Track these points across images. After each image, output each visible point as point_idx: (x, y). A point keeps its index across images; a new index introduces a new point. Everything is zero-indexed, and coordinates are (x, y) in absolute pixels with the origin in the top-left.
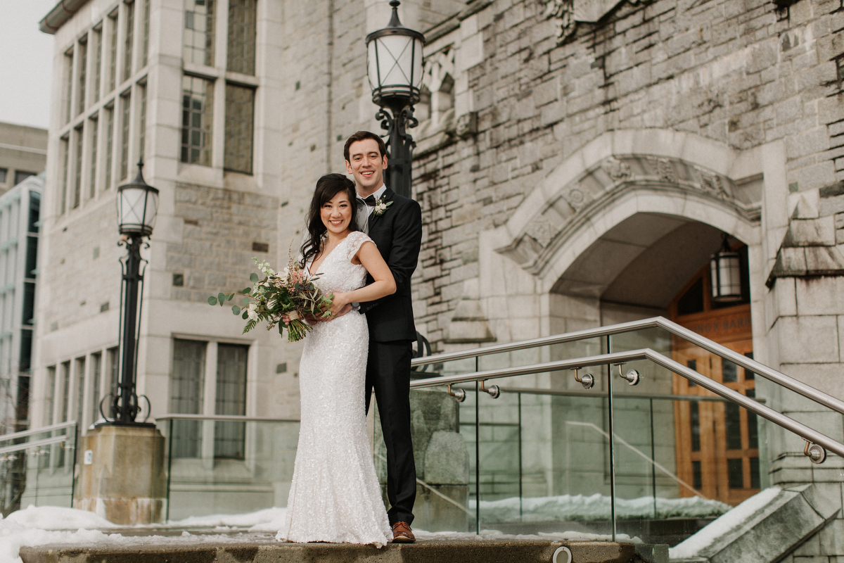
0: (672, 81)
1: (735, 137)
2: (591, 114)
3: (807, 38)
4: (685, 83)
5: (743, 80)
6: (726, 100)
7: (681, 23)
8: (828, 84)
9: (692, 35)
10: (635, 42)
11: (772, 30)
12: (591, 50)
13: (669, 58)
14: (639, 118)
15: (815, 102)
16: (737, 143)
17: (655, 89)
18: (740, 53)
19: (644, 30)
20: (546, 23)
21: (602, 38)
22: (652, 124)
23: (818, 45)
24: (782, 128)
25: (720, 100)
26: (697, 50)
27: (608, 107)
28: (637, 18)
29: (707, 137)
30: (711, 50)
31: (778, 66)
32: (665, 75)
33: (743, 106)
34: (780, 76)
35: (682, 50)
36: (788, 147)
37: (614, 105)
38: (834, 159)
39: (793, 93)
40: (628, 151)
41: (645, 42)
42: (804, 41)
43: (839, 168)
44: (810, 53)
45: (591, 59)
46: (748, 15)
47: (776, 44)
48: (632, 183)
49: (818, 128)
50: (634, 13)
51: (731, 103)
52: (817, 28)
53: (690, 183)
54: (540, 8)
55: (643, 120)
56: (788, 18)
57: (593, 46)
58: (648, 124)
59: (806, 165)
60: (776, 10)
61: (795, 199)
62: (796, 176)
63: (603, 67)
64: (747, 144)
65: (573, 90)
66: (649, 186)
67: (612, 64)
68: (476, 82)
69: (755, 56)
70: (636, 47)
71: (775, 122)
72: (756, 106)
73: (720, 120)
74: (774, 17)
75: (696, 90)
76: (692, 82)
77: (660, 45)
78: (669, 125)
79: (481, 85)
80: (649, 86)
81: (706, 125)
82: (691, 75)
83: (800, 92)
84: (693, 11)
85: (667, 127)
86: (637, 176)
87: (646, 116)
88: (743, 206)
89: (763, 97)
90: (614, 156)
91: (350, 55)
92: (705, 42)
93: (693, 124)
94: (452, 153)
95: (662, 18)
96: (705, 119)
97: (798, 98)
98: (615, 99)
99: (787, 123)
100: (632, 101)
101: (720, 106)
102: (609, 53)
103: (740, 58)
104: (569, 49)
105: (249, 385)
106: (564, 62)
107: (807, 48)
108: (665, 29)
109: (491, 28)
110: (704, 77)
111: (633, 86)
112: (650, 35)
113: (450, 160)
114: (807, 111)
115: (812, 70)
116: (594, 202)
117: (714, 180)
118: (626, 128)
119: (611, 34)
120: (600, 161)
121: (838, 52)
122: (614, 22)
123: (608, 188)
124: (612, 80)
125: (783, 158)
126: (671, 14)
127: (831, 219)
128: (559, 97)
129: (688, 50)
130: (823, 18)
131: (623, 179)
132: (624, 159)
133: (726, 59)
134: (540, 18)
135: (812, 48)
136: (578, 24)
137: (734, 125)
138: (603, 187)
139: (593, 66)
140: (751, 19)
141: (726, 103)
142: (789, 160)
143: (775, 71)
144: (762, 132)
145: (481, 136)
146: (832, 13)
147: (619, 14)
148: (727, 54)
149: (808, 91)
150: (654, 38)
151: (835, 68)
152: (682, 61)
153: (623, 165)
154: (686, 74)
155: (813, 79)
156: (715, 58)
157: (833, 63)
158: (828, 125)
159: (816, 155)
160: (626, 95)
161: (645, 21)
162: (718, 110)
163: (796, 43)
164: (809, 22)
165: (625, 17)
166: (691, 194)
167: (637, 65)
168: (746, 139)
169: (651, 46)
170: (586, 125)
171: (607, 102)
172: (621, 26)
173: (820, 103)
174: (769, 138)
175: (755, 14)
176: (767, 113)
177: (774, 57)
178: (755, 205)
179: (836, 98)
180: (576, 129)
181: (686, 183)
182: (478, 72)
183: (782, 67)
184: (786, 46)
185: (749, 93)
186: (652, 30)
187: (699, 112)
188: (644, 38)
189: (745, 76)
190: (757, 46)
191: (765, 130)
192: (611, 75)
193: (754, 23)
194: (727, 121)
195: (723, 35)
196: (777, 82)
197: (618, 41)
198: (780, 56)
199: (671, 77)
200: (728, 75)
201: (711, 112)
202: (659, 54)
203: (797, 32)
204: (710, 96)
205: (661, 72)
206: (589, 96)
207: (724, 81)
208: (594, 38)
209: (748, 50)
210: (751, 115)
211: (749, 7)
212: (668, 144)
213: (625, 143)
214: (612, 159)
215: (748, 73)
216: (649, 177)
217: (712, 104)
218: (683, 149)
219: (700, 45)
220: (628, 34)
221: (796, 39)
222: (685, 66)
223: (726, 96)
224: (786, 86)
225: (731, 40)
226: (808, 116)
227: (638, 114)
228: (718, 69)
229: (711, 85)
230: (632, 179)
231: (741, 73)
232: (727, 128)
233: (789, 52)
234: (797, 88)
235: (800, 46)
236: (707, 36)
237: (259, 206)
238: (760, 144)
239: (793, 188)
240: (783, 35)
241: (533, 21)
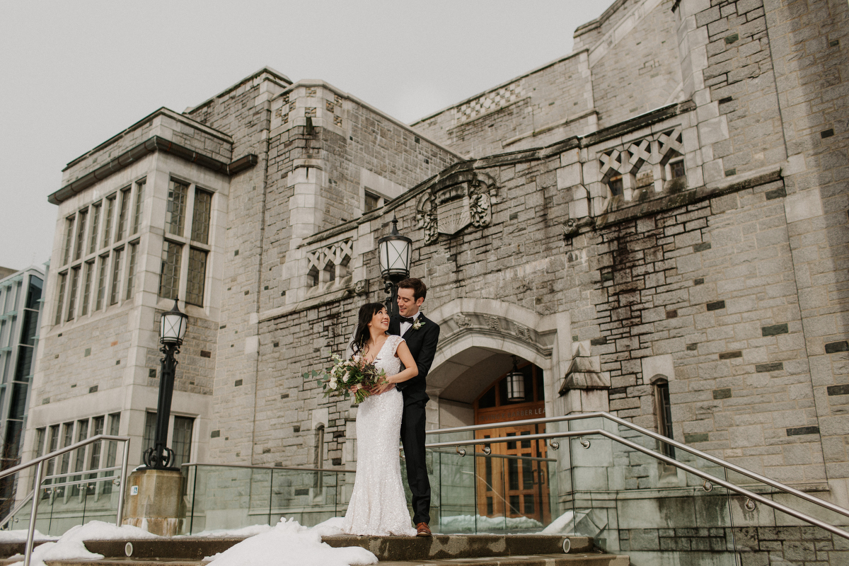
0: (500, 273)
1: (540, 307)
2: (447, 287)
3: (583, 257)
4: (509, 274)
5: (544, 276)
6: (534, 286)
7: (506, 240)
8: (596, 283)
9: (513, 247)
10: (476, 248)
11: (562, 250)
12: (448, 250)
13: (498, 259)
14: (479, 292)
15: (588, 292)
16: (541, 311)
17: (489, 276)
18: (542, 260)
19: (482, 242)
20: (417, 231)
21: (455, 244)
22: (487, 296)
23: (589, 261)
24: (568, 305)
25: (530, 285)
26: (516, 257)
27: (458, 284)
28: (478, 235)
29: (522, 306)
30: (525, 257)
31: (565, 270)
32: (495, 269)
33: (545, 291)
34: (567, 276)
35: (507, 255)
36: (572, 315)
37: (463, 283)
38: (599, 324)
39: (575, 286)
40: (471, 310)
41: (483, 249)
42: (581, 258)
43: (602, 329)
44: (585, 265)
45: (448, 255)
46: (547, 240)
47: (565, 258)
48: (471, 329)
49: (590, 306)
50: (476, 232)
51: (537, 288)
52: (589, 251)
53: (509, 332)
54: (414, 223)
55: (481, 293)
56: (572, 244)
57: (449, 248)
58: (485, 296)
59: (583, 326)
60: (564, 239)
61: (576, 345)
62: (577, 332)
63: (455, 260)
64: (547, 312)
65: (436, 272)
66: (481, 332)
67: (462, 259)
68: (369, 262)
69: (552, 263)
70: (476, 251)
71: (564, 301)
72: (552, 291)
73: (530, 297)
74: (563, 243)
75: (515, 278)
76: (512, 274)
77: (493, 251)
78: (497, 297)
79: (372, 264)
80: (485, 274)
81: (522, 299)
82: (512, 270)
83: (579, 285)
84: (513, 235)
85: (497, 299)
86: (475, 326)
87: (483, 291)
88: (542, 347)
89: (558, 286)
90: (462, 313)
91: (277, 237)
92: (521, 253)
93: (513, 298)
94: (351, 303)
95: (494, 236)
96: (521, 296)
97: (578, 289)
98: (463, 280)
99: (571, 302)
100: (474, 282)
101: (531, 289)
102: (460, 253)
103: (543, 264)
104: (433, 248)
105: (192, 444)
106: (430, 255)
107: (583, 262)
108: (496, 243)
109: (380, 231)
110: (520, 273)
111: (476, 273)
112: (486, 245)
113: (349, 307)
114: (583, 296)
115: (586, 274)
116: (446, 338)
117: (526, 331)
118: (470, 297)
119: (461, 242)
120: (453, 315)
121: (601, 266)
122: (463, 236)
123: (455, 331)
124: (461, 268)
125: (569, 322)
126: (500, 235)
127: (598, 357)
128: (426, 276)
129: (510, 256)
130: (592, 246)
131: (466, 327)
132: (468, 315)
133: (534, 263)
134: (413, 229)
135: (586, 262)
136: (440, 234)
137: (539, 301)
138: (452, 330)
139: (448, 260)
140: (549, 243)
141: (534, 288)
142: (573, 323)
143: (564, 273)
144: (556, 306)
145: (372, 294)
146: (598, 244)
147: (466, 231)
148: (534, 261)
149: (583, 285)
150: (489, 247)
151: (599, 274)
152: (507, 262)
153: (466, 318)
154: (509, 269)
155: (586, 279)
156: (527, 262)
157: (599, 272)
158: (596, 305)
159: (589, 322)
160: (470, 278)
161: (483, 237)
162: (529, 292)
163: (577, 259)
164: (584, 248)
165: (470, 233)
166: (508, 338)
167: (478, 262)
168: (547, 310)
169: (487, 251)
170: (444, 294)
171: (457, 281)
172: (467, 238)
173: (591, 293)
174: (560, 310)
175: (552, 240)
176: (559, 295)
177: (564, 265)
178: (549, 347)
179: (600, 291)
180: (437, 295)
181: (506, 331)
182: (370, 256)
183: (568, 271)
184: (570, 259)
185: (548, 283)
186: (487, 243)
187: (517, 292)
188: (482, 246)
189: (545, 274)
190: (553, 258)
191: (558, 305)
192: (461, 266)
193: (551, 245)
194: (534, 298)
195: (532, 250)
196: (565, 279)
197: (465, 247)
198: (567, 265)
199: (499, 270)
200: (535, 273)
201: (524, 292)
202: (492, 257)
203: (577, 252)
204: (524, 283)
205: (492, 266)
206: (446, 276)
207: (532, 276)
208: (450, 243)
209: (547, 260)
210: (549, 296)
211: (548, 236)
212: (497, 309)
213: (470, 306)
214: (460, 314)
215: (547, 273)
216: (482, 327)
217: (525, 288)
218: (507, 311)
219: (518, 254)
220: (472, 243)
221: (576, 256)
222: (509, 265)
223: (534, 284)
224: (570, 281)
225: (537, 253)
226: (584, 299)
227: (478, 290)
228: (529, 268)
229: (524, 277)
230: (471, 327)
231: (543, 272)
232: (534, 302)
233: (572, 263)
234: (577, 283)
235: (579, 260)
236: (522, 249)
237: (206, 328)
238: (555, 313)
239: (575, 339)
240: (569, 253)
241: (409, 230)
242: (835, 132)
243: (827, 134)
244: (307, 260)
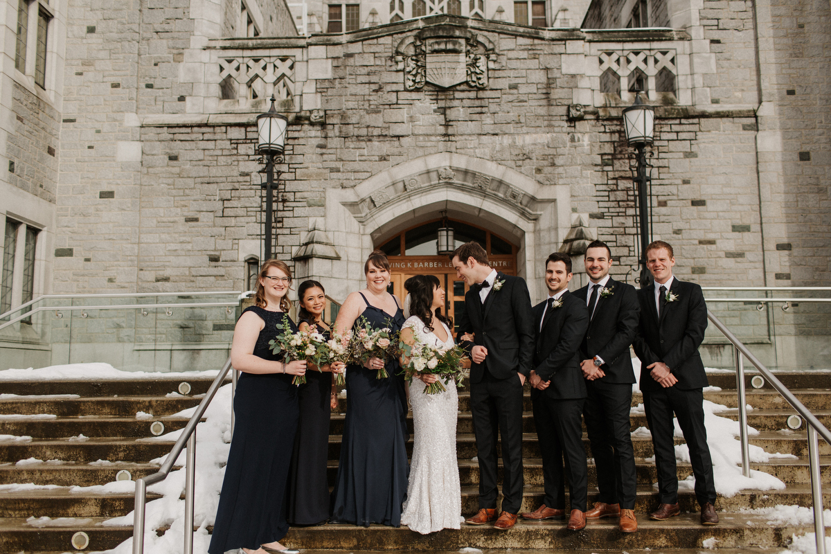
0: (497, 137)
1: (540, 177)
2: (433, 138)
3: (586, 140)
4: (507, 140)
5: (545, 149)
6: (534, 156)
7: (505, 107)
8: (596, 165)
9: (512, 116)
10: (469, 107)
11: (564, 130)
12: (435, 101)
13: (495, 124)
14: (472, 150)
15: (589, 172)
16: (541, 180)
17: (483, 137)
18: (544, 135)
19: (477, 103)
20: (395, 73)
21: (443, 97)
22: (482, 156)
23: (591, 145)
24: (569, 180)
25: (531, 156)
26: (515, 125)
27: (447, 138)
28: (473, 95)
29: (521, 172)
30: (525, 128)
31: (567, 148)
32: (492, 132)
33: (545, 163)
34: (569, 154)
35: (505, 122)
36: (571, 190)
37: (452, 138)
38: (598, 202)
39: (576, 164)
40: (463, 166)
41: (479, 110)
42: (583, 141)
43: (601, 206)
44: (587, 148)
45: (435, 107)
46: (550, 117)
47: (567, 138)
48: (451, 184)
49: (590, 184)
50: (470, 91)
51: (537, 159)
52: (591, 137)
53: (496, 193)
54: (389, 63)
55: (475, 152)
56: (574, 126)
57: (437, 100)
58: (479, 156)
59: (582, 201)
60: (567, 121)
61: (575, 216)
62: (576, 205)
63: (444, 114)
64: (548, 183)
65: (419, 121)
66: (462, 188)
67: (451, 114)
68: (325, 90)
69: (553, 139)
70: (470, 110)
71: (564, 175)
72: (553, 165)
73: (529, 166)
74: (566, 124)
75: (513, 145)
76: (510, 141)
77: (489, 114)
78: (492, 159)
79: (329, 93)
80: (480, 135)
81: (520, 166)
82: (510, 137)
83: (580, 164)
84: (513, 104)
85: (493, 161)
86: (457, 181)
87: (476, 150)
88: (531, 212)
89: (559, 161)
90: (450, 167)
92: (521, 123)
93: (513, 164)
94: (299, 131)
95: (490, 100)
96: (520, 163)
97: (579, 168)
98: (454, 135)
99: (571, 177)
100: (466, 140)
101: (530, 159)
102: (450, 108)
103: (544, 138)
104: (414, 95)
105: (37, 263)
106: (411, 102)
107: (585, 145)
108: (493, 108)
109: (341, 60)
110: (519, 141)
111: (468, 132)
112: (482, 107)
113: (296, 135)
114: (584, 175)
115: (587, 156)
116: (421, 188)
117: (521, 195)
118: (461, 154)
119: (452, 97)
120: (440, 167)
121: (603, 152)
122: (454, 91)
123: (433, 183)
124: (451, 123)
125: (569, 195)
126: (498, 100)
127: (596, 229)
128: (405, 122)
129: (509, 123)
130: (595, 133)
131: (447, 180)
132: (457, 170)
133: (534, 136)
134: (388, 69)
135: (588, 145)
136: (427, 83)
137: (539, 171)
138: (430, 181)
139: (435, 111)
140: (551, 120)
141: (534, 158)
142: (572, 196)
143: (566, 151)
144: (556, 178)
145: (330, 127)
146: (600, 132)
147: (458, 88)
148: (535, 133)
149: (584, 165)
150: (484, 110)
151: (600, 159)
152: (505, 128)
153: (453, 173)
154: (507, 135)
155: (588, 160)
156: (527, 133)
157: (600, 156)
158: (595, 185)
159: (588, 198)
160: (462, 135)
161: (477, 98)
162: (528, 161)
163: (579, 141)
164: (586, 132)
165: (463, 91)
166: (489, 198)
167: (472, 121)
168: (547, 180)
169: (482, 113)
170: (429, 144)
171: (446, 135)
172: (458, 95)
173: (591, 173)
174: (560, 183)
175: (555, 118)
176: (560, 170)
177: (566, 144)
178: (539, 213)
179: (600, 173)
180: (422, 144)
181: (493, 192)
182: (327, 84)
183: (569, 150)
184: (573, 140)
185: (549, 157)
186: (483, 105)
187: (515, 158)
188: (477, 107)
189: (546, 147)
190: (554, 135)
191: (558, 178)
192: (450, 121)
193: (553, 123)
194: (534, 167)
195: (533, 123)
196: (566, 156)
197: (456, 103)
198: (569, 144)
199: (497, 134)
200: (535, 144)
201: (523, 160)
202: (488, 119)
203: (579, 135)
204: (524, 152)
205: (490, 129)
206: (433, 128)
207: (532, 146)
208: (437, 95)
209: (549, 135)
210: (550, 168)
211: (551, 114)
212: (493, 170)
213: (461, 162)
214: (448, 168)
215: (548, 147)
216: (465, 183)
217: (525, 156)
218: (504, 175)
219: (517, 123)
220: (464, 101)
221: (579, 138)
222: (507, 131)
223: (534, 154)
224: (572, 160)
225: (538, 127)
226: (584, 178)
227: (471, 148)
228: (528, 139)
229: (523, 146)
230: (453, 181)
231: (544, 145)
232: (534, 171)
233: (574, 144)
234: (579, 162)
235: (581, 142)
236: (523, 120)
237: (52, 117)
238: (555, 184)
239: (574, 210)
240: (571, 134)
241: (383, 69)
242: (796, 93)
243: (791, 92)
244: (219, 67)
